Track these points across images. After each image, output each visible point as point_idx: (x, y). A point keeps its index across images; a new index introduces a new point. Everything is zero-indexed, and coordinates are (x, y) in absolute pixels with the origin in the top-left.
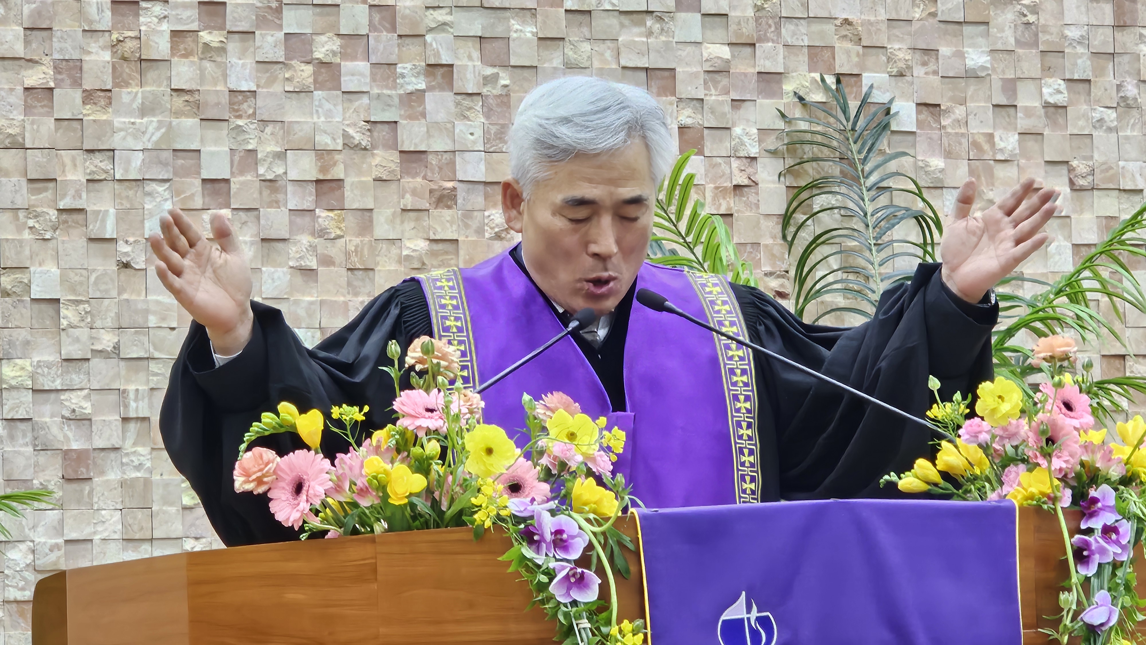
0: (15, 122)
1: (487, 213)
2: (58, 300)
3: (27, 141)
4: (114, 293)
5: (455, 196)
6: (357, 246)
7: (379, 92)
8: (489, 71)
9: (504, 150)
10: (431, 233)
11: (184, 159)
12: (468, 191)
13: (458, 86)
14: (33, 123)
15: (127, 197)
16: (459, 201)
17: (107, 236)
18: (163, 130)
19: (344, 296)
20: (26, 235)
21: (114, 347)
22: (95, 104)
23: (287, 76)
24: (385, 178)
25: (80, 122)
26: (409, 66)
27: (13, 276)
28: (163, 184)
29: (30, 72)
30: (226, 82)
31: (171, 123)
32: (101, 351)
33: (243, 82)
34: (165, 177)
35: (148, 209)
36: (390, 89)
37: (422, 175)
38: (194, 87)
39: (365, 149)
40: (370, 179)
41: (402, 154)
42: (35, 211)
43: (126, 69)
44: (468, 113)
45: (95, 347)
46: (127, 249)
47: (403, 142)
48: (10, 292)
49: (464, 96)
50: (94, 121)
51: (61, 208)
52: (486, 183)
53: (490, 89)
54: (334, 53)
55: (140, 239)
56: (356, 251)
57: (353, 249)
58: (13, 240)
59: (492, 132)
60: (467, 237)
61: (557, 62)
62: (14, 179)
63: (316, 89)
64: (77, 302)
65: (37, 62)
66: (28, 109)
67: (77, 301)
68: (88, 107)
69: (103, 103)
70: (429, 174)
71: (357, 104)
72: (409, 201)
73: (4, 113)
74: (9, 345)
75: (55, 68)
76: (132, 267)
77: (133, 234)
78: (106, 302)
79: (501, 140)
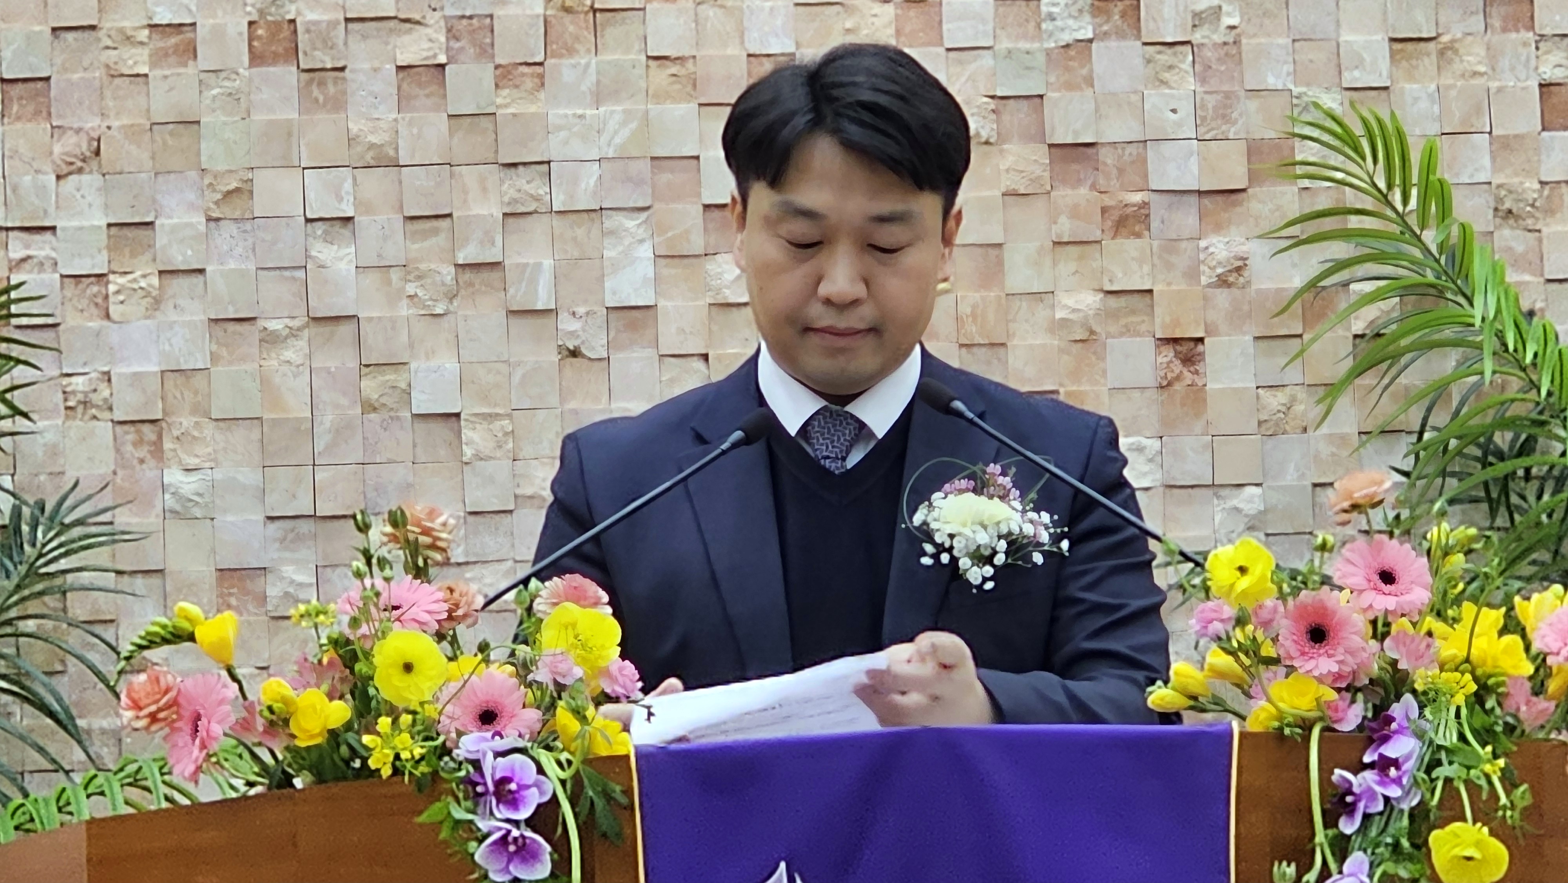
0: (381, 123)
1: (1203, 244)
2: (458, 415)
3: (401, 153)
4: (554, 401)
5: (1148, 216)
6: (974, 307)
7: (1010, 45)
8: (1205, 3)
9: (1231, 136)
10: (1106, 280)
11: (672, 172)
12: (1170, 207)
13: (1149, 30)
14: (410, 123)
15: (575, 239)
16: (1155, 224)
17: (540, 307)
18: (634, 125)
20: (404, 310)
22: (517, 87)
23: (848, 25)
24: (1022, 191)
25: (491, 118)
27: (381, 378)
28: (636, 215)
29: (406, 39)
30: (742, 43)
31: (647, 112)
32: (531, 497)
33: (773, 40)
34: (640, 204)
35: (610, 258)
36: (1031, 40)
37: (1089, 182)
38: (686, 52)
39: (987, 143)
40: (998, 194)
41: (1053, 150)
42: (418, 269)
43: (569, 26)
44: (1166, 75)
45: (519, 491)
46: (574, 325)
47: (1053, 129)
48: (376, 405)
49: (1158, 47)
50: (514, 115)
51: (460, 262)
52: (1200, 193)
53: (1207, 33)
55: (595, 308)
56: (974, 315)
57: (968, 311)
58: (380, 318)
59: (1210, 106)
60: (1169, 284)
62: (381, 218)
64: (491, 417)
65: (418, 23)
66: (403, 102)
67: (490, 415)
68: (506, 92)
69: (529, 84)
70: (1101, 182)
71: (973, 67)
72: (1065, 228)
73: (364, 110)
74: (376, 490)
75: (449, 30)
76: (584, 356)
77: (585, 302)
78: (541, 415)
79: (1225, 118)
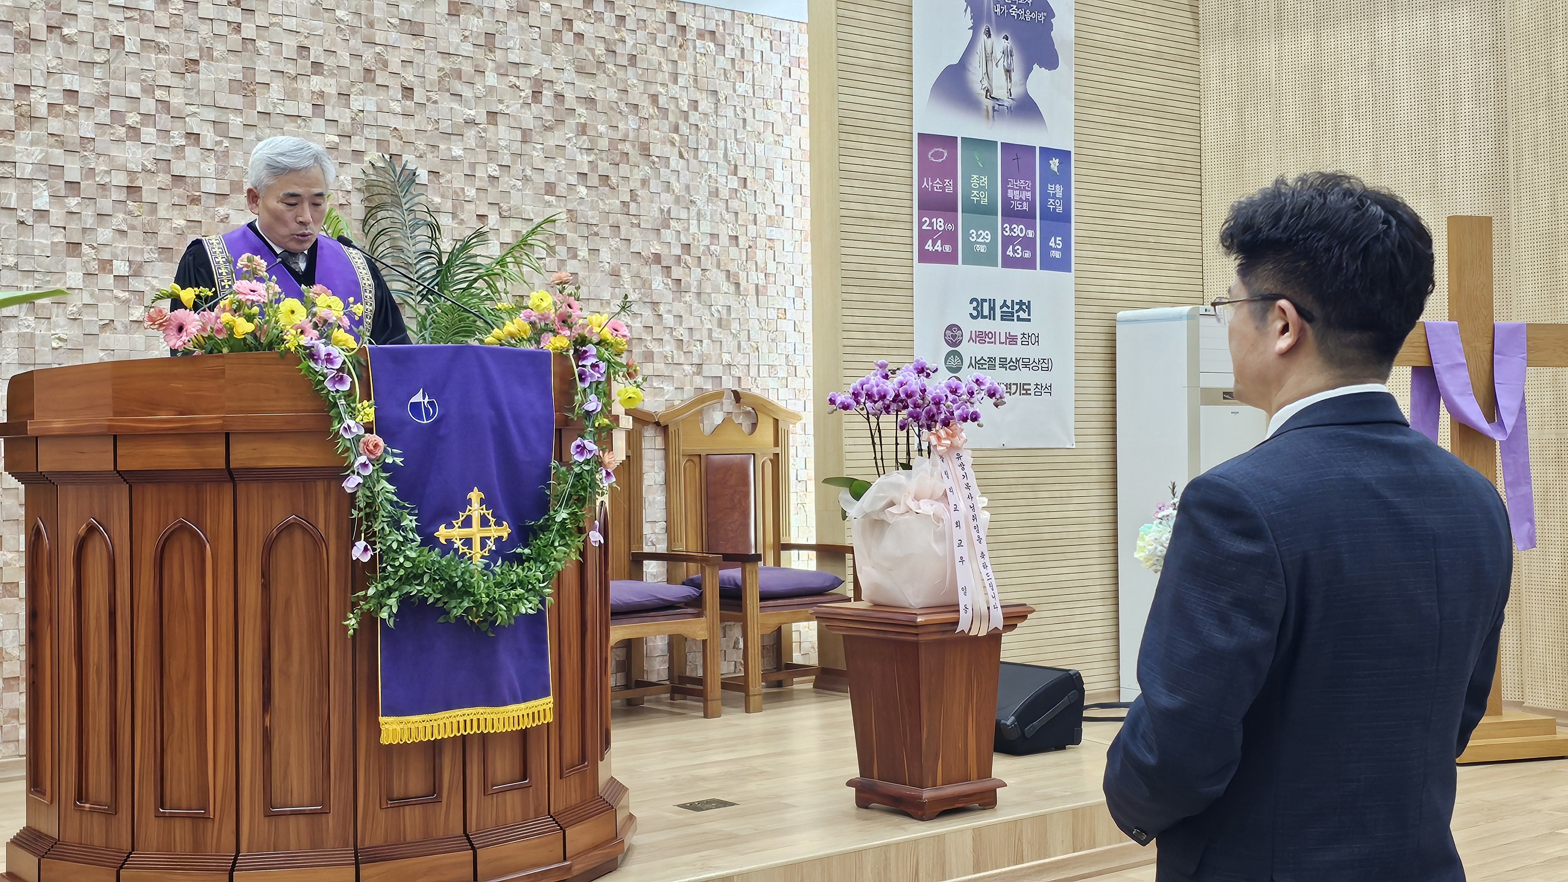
1: (216, 209)
4: (15, 236)
5: (200, 199)
6: (149, 221)
7: (161, 144)
8: (219, 139)
9: (225, 179)
10: (188, 217)
12: (207, 198)
13: (202, 145)
15: (23, 187)
17: (11, 207)
18: (43, 155)
19: (141, 245)
21: (15, 265)
23: (111, 132)
24: (164, 188)
26: (177, 132)
28: (43, 182)
30: (78, 132)
31: (47, 151)
34: (44, 179)
35: (34, 195)
36: (166, 143)
37: (183, 188)
38: (60, 133)
39: (153, 172)
40: (156, 188)
41: (173, 177)
43: (23, 121)
44: (207, 159)
46: (23, 214)
47: (173, 170)
49: (205, 150)
54: (137, 123)
55: (30, 209)
57: (147, 222)
59: (220, 169)
60: (206, 220)
61: (253, 137)
63: (127, 140)
69: (9, 137)
71: (149, 149)
72: (176, 200)
76: (25, 224)
77: (26, 207)
78: (11, 241)
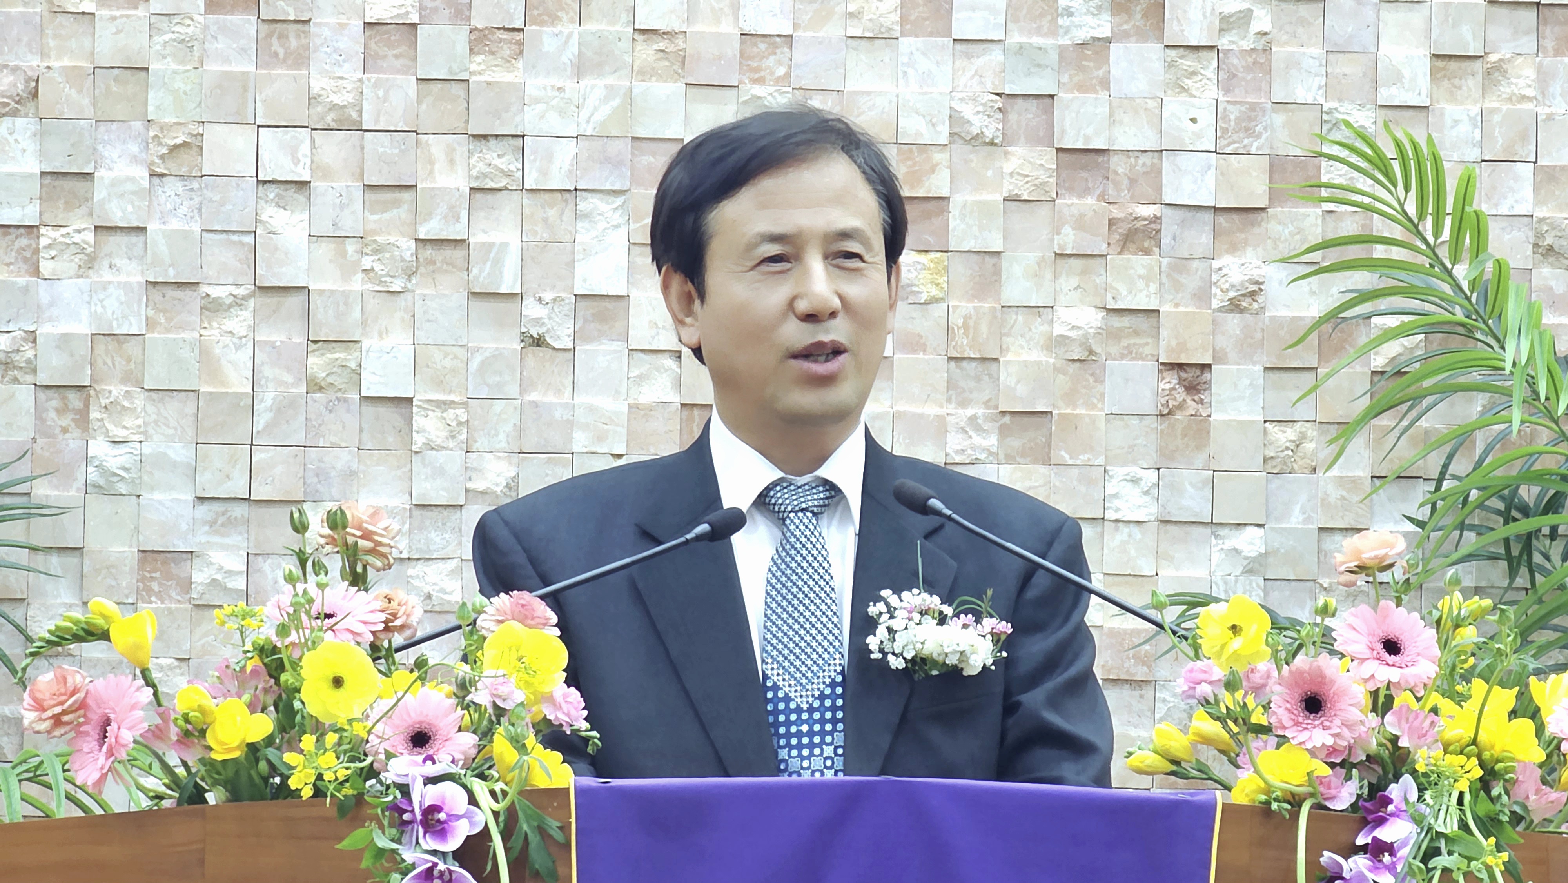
0: (344, 83)
1: (1216, 264)
2: (410, 400)
3: (365, 116)
4: (513, 390)
5: (1158, 231)
6: (966, 318)
7: (1024, 40)
8: (1235, 6)
10: (1109, 297)
11: (653, 154)
12: (1183, 223)
13: (1173, 32)
14: (377, 85)
15: (545, 220)
16: (1166, 240)
17: (503, 290)
18: (616, 102)
19: (942, 407)
20: (358, 284)
21: (508, 486)
22: (493, 53)
24: (1025, 197)
25: (464, 85)
27: (330, 356)
28: (611, 199)
30: (737, 19)
31: (631, 89)
32: (483, 493)
33: (770, 19)
35: (581, 243)
36: (1045, 35)
37: (1098, 192)
38: (676, 25)
39: (992, 144)
40: (999, 198)
41: (1061, 155)
42: (375, 241)
44: (1187, 81)
45: (470, 485)
46: (540, 312)
47: (1063, 132)
48: (323, 384)
49: (1182, 52)
50: (489, 83)
51: (422, 237)
52: (1215, 209)
53: (1235, 39)
55: (563, 295)
56: (966, 326)
57: (960, 322)
58: (332, 291)
59: (1232, 117)
60: (1177, 305)
62: (339, 185)
63: (903, 34)
64: (445, 405)
66: (369, 61)
67: (444, 403)
68: (480, 58)
69: (506, 52)
70: (1111, 192)
71: (979, 62)
72: (1069, 240)
73: (327, 67)
74: (317, 475)
76: (548, 345)
77: (553, 287)
78: (499, 406)
79: (1249, 132)
